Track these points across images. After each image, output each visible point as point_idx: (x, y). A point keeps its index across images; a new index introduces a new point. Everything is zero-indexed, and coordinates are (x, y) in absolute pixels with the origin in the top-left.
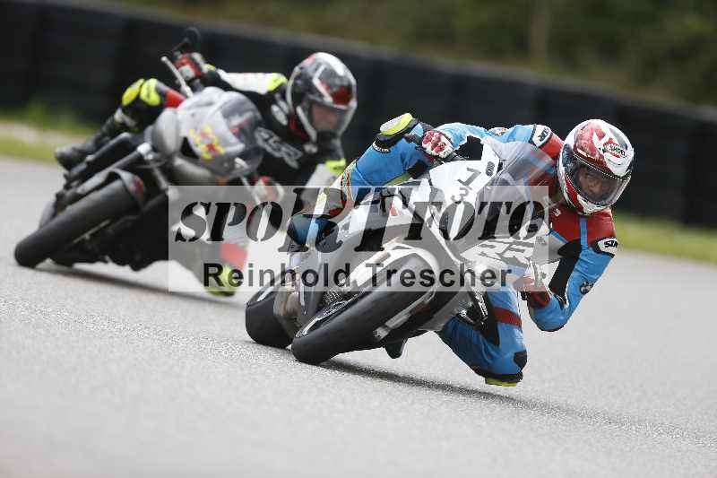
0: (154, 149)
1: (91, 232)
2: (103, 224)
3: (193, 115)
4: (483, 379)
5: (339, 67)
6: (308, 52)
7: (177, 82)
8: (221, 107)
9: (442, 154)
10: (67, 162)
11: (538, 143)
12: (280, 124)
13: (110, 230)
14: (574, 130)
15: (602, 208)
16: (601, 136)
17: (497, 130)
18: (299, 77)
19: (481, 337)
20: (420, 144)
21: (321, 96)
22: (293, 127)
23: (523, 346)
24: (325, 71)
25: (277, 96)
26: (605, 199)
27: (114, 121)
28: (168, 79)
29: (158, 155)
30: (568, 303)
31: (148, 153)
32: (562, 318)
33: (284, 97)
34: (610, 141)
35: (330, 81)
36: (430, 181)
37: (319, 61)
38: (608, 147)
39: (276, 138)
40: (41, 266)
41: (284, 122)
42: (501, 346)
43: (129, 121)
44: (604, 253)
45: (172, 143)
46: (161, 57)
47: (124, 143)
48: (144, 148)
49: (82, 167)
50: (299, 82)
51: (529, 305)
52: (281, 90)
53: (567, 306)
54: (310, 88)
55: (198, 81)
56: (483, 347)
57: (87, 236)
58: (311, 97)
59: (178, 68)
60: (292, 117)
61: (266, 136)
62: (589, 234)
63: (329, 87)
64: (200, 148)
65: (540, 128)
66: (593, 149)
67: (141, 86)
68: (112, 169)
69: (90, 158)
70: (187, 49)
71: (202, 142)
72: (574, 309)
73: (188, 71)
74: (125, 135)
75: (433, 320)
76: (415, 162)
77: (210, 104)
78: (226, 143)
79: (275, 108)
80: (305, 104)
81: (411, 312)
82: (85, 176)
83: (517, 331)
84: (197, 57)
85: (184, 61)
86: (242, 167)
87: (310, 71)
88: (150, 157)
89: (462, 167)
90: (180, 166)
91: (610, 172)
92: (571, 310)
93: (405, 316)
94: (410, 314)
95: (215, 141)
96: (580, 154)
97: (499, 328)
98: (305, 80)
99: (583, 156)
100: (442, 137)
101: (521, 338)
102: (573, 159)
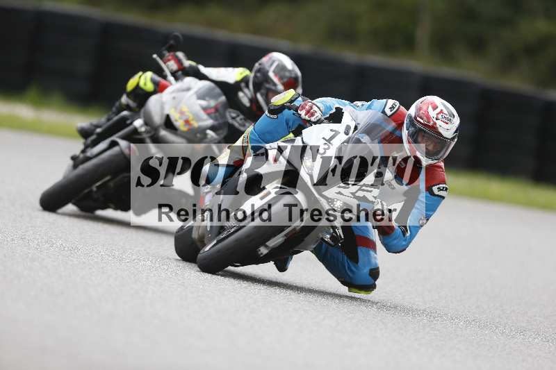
0: (146, 124)
1: (98, 184)
2: (106, 179)
3: (174, 98)
4: (347, 288)
5: (288, 63)
6: (265, 51)
7: (164, 74)
8: (196, 93)
9: (313, 119)
10: (85, 133)
11: (389, 113)
12: (245, 106)
13: (111, 184)
14: (415, 104)
15: (436, 161)
16: (435, 108)
17: (359, 103)
18: (259, 71)
19: (346, 258)
20: (297, 111)
21: (275, 85)
22: (254, 108)
23: (376, 264)
24: (278, 66)
25: (243, 85)
26: (437, 155)
27: (121, 104)
28: (159, 71)
29: (148, 128)
30: (409, 232)
31: (141, 126)
32: (404, 243)
33: (247, 86)
34: (441, 112)
35: (282, 73)
36: (302, 138)
37: (273, 59)
38: (440, 116)
39: (242, 117)
40: (60, 211)
41: (248, 104)
42: (359, 264)
43: (132, 103)
44: (438, 195)
45: (158, 119)
46: (152, 55)
47: (124, 119)
48: (138, 123)
49: (94, 137)
50: (258, 75)
51: (379, 233)
52: (245, 80)
53: (408, 234)
54: (267, 79)
55: (180, 73)
56: (346, 264)
57: (94, 188)
58: (268, 86)
59: (165, 63)
60: (254, 101)
61: (234, 115)
62: (427, 181)
63: (281, 78)
64: (179, 124)
65: (391, 102)
66: (428, 118)
67: (140, 77)
68: (114, 138)
69: (99, 130)
70: (172, 49)
71: (180, 118)
72: (414, 237)
73: (173, 65)
74: (125, 113)
75: (304, 242)
76: (297, 126)
77: (188, 89)
78: (198, 119)
79: (241, 94)
80: (263, 91)
81: (285, 235)
82: (95, 143)
83: (372, 253)
84: (180, 55)
85: (170, 57)
86: (212, 137)
87: (267, 67)
88: (143, 129)
89: (326, 129)
90: (164, 135)
91: (440, 134)
92: (412, 237)
93: (281, 239)
94: (285, 238)
95: (191, 117)
96: (419, 121)
97: (359, 251)
98: (263, 73)
99: (421, 123)
100: (314, 106)
101: (376, 258)
102: (414, 125)
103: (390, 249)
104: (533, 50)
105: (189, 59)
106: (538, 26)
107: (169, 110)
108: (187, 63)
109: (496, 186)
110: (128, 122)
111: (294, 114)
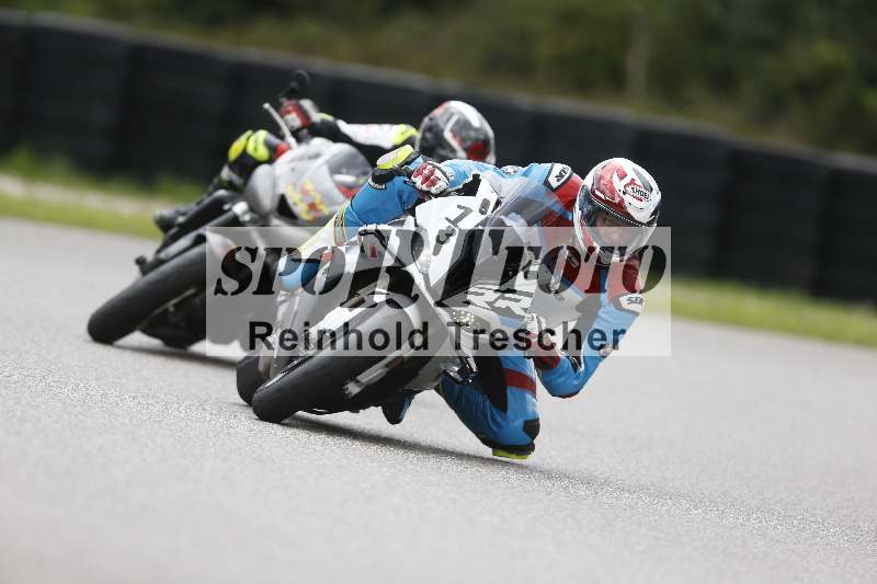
0: (252, 209)
1: (175, 301)
2: (189, 293)
3: (293, 170)
4: (490, 450)
5: (474, 117)
6: (439, 100)
7: (281, 132)
8: (327, 162)
9: (434, 190)
10: (165, 225)
11: (554, 183)
13: (197, 300)
14: (593, 170)
16: (622, 176)
17: (510, 169)
18: (430, 129)
19: (488, 402)
20: (410, 177)
21: (454, 151)
23: (534, 413)
24: (458, 122)
27: (221, 180)
28: (275, 129)
29: (255, 216)
30: (583, 365)
31: (245, 213)
32: (575, 382)
34: (632, 182)
35: (464, 134)
36: (416, 219)
37: (452, 111)
42: (508, 413)
43: (237, 180)
45: (268, 202)
46: (262, 104)
47: (219, 203)
48: (240, 208)
50: (428, 135)
51: (537, 366)
53: (582, 369)
54: (441, 142)
55: (305, 131)
56: (489, 413)
57: (170, 305)
58: (442, 152)
59: (282, 117)
63: (462, 141)
65: (558, 167)
66: (612, 191)
67: (248, 139)
68: (202, 231)
69: (181, 219)
70: (296, 95)
71: (302, 201)
72: (592, 374)
73: (294, 120)
74: (222, 193)
75: (419, 377)
77: (317, 156)
78: (330, 201)
81: (387, 365)
82: (175, 238)
84: (307, 104)
85: (290, 108)
87: (441, 123)
88: (247, 218)
89: (452, 204)
91: (629, 217)
92: (588, 374)
93: (381, 371)
94: (387, 369)
95: (318, 199)
96: (597, 197)
97: (508, 392)
98: (436, 133)
99: (600, 199)
100: (437, 170)
101: (534, 405)
102: (591, 202)
103: (554, 391)
104: (810, 88)
105: (322, 110)
106: (821, 51)
107: (284, 188)
108: (317, 117)
109: (751, 304)
110: (226, 207)
111: (405, 182)
